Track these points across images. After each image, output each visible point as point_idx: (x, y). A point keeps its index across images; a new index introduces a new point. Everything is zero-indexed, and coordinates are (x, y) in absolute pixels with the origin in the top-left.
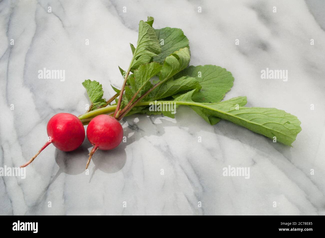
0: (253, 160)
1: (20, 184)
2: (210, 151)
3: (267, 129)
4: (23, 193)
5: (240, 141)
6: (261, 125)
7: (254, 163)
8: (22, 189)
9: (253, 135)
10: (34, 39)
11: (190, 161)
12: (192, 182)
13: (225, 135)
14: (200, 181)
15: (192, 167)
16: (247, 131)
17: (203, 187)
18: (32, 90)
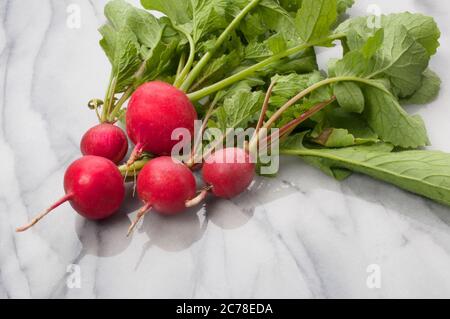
0: (404, 237)
1: (24, 269)
2: (334, 220)
3: (430, 186)
4: (29, 284)
5: (383, 205)
6: (419, 179)
7: (406, 241)
8: (27, 277)
9: (403, 196)
10: (47, 32)
11: (300, 237)
12: (303, 271)
13: (359, 194)
14: (316, 270)
15: (304, 246)
16: (394, 189)
17: (321, 280)
18: (45, 117)
